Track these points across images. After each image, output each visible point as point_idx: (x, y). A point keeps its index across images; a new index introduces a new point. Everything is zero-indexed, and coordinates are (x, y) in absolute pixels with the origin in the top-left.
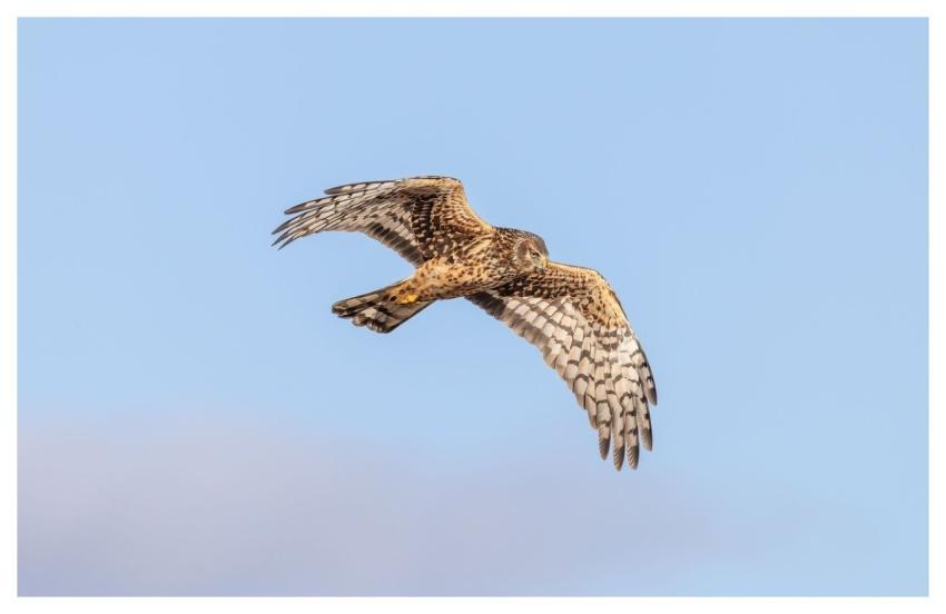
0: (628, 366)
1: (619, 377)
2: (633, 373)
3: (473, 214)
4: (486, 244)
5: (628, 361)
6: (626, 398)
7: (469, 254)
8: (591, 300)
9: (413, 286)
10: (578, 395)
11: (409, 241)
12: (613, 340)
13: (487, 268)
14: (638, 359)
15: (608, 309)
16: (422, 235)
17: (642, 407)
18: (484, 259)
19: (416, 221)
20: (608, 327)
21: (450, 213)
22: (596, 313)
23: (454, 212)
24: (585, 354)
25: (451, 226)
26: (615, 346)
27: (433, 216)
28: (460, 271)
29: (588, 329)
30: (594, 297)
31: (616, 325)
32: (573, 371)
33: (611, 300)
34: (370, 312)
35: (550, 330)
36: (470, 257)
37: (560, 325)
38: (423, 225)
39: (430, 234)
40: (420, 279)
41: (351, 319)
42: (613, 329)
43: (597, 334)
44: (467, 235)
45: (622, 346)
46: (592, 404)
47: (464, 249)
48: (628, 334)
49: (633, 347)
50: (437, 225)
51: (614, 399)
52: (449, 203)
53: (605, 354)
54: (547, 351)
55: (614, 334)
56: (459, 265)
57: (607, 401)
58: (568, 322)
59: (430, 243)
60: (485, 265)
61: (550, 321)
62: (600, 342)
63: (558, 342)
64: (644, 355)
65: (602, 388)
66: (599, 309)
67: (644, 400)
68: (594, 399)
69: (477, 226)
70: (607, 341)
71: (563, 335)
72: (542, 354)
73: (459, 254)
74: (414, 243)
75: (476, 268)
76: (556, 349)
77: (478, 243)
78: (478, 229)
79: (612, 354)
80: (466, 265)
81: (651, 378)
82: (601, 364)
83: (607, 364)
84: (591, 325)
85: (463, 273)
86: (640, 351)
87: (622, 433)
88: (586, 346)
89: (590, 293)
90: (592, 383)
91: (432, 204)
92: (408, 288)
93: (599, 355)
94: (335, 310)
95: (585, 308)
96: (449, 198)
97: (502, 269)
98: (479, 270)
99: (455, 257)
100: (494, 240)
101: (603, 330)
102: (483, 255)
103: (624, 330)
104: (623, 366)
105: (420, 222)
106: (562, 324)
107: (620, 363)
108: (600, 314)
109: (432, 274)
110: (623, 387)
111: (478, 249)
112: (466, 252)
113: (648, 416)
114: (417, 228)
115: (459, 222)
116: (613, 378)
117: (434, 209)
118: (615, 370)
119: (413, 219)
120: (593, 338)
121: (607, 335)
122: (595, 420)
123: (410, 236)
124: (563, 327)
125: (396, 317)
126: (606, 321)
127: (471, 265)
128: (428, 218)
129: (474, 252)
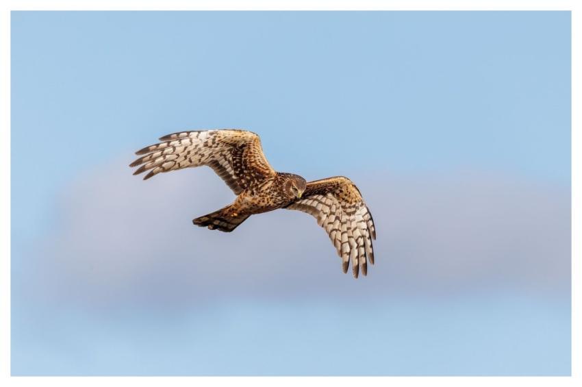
0: (361, 221)
1: (355, 229)
2: (364, 225)
3: (266, 160)
4: (270, 184)
5: (362, 219)
6: (360, 239)
7: (262, 190)
8: (341, 191)
9: (235, 208)
10: (332, 239)
11: (231, 176)
12: (353, 209)
13: (272, 198)
14: (367, 217)
15: (352, 195)
16: (238, 172)
17: (369, 242)
18: (270, 192)
19: (235, 162)
20: (351, 203)
21: (252, 158)
22: (344, 197)
23: (255, 157)
24: (337, 218)
25: (253, 168)
26: (354, 213)
27: (243, 159)
28: (258, 200)
29: (338, 205)
30: (343, 190)
31: (356, 201)
32: (331, 227)
33: (354, 189)
34: (216, 223)
35: (320, 207)
36: (262, 192)
37: (324, 204)
38: (238, 165)
39: (242, 172)
40: (238, 204)
41: (207, 227)
42: (354, 204)
43: (343, 207)
44: (260, 175)
45: (358, 212)
46: (339, 244)
47: (259, 186)
48: (362, 204)
49: (365, 211)
50: (246, 166)
51: (353, 241)
52: (252, 151)
53: (347, 217)
54: (319, 219)
55: (354, 206)
56: (257, 196)
57: (349, 242)
58: (329, 202)
59: (243, 178)
60: (271, 196)
61: (320, 202)
62: (345, 211)
63: (325, 213)
64: (370, 215)
65: (346, 235)
66: (346, 195)
67: (370, 238)
68: (340, 241)
69: (267, 169)
70: (349, 210)
71: (327, 210)
72: (316, 220)
73: (257, 190)
74: (234, 177)
75: (266, 198)
76: (324, 217)
77: (266, 183)
78: (267, 172)
79: (352, 217)
80: (260, 196)
81: (373, 226)
82: (345, 223)
83: (349, 222)
84: (340, 203)
85: (260, 201)
86: (369, 212)
87: (358, 257)
88: (337, 214)
89: (341, 188)
90: (340, 233)
91: (243, 151)
92: (233, 209)
93: (345, 218)
94: (195, 223)
95: (338, 195)
96: (252, 147)
97: (280, 198)
98: (268, 199)
99: (255, 191)
100: (274, 181)
101: (348, 205)
102: (268, 191)
103: (360, 203)
104: (358, 222)
105: (237, 163)
106: (327, 203)
107: (356, 221)
108: (346, 198)
109: (244, 202)
110: (358, 233)
111: (266, 187)
112: (260, 188)
113: (371, 246)
114: (235, 167)
115: (258, 165)
116: (352, 229)
117: (244, 154)
118: (354, 225)
119: (234, 160)
120: (341, 209)
121: (350, 207)
122: (341, 253)
123: (232, 172)
124: (327, 205)
125: (232, 224)
126: (350, 200)
127: (263, 196)
128: (241, 159)
129: (264, 189)
